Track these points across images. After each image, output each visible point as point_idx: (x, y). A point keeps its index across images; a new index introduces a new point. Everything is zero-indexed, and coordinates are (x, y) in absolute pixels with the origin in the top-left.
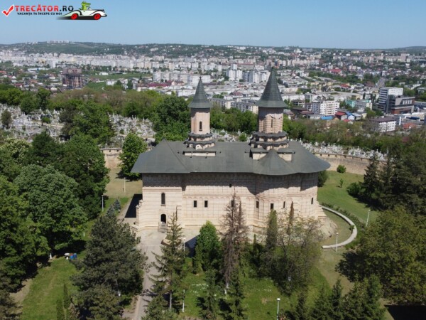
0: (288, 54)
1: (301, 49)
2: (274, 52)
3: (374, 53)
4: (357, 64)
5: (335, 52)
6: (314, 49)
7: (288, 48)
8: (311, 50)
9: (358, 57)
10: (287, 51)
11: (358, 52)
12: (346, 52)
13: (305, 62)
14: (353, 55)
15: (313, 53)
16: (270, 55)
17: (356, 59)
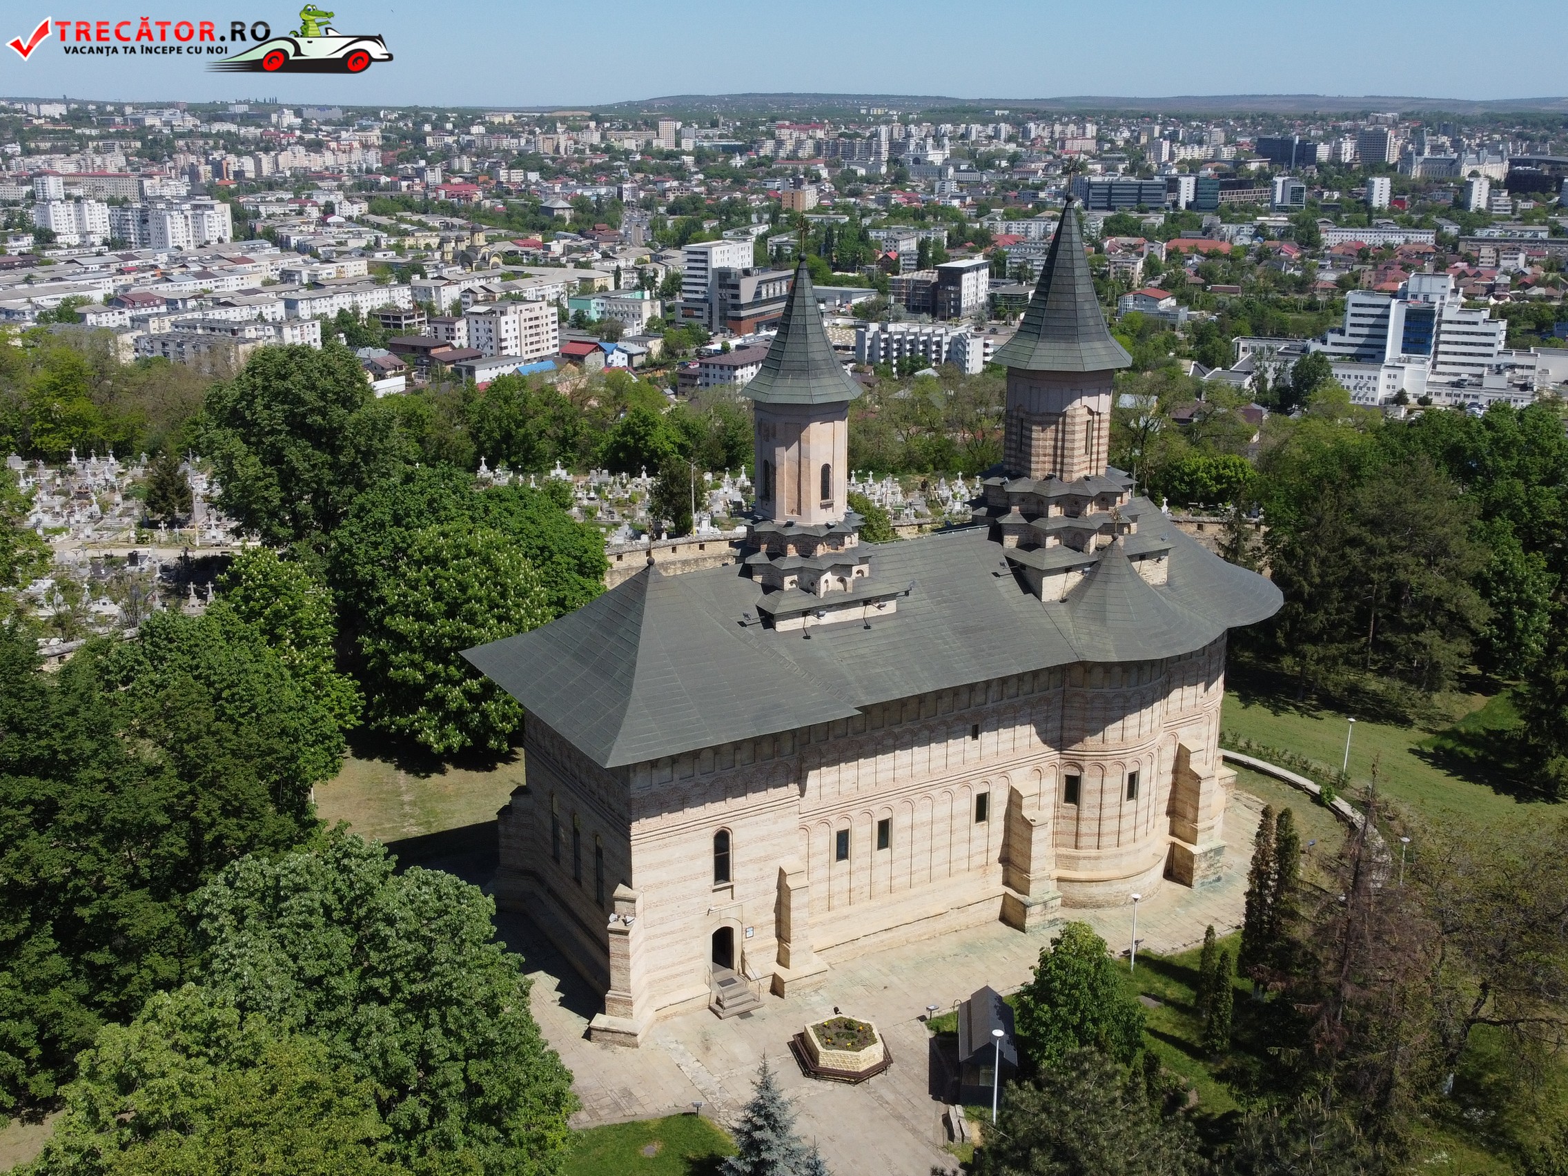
0: (252, 132)
1: (298, 112)
2: (190, 122)
3: (564, 120)
4: (523, 161)
5: (426, 120)
6: (346, 109)
7: (244, 108)
8: (337, 115)
9: (516, 136)
10: (245, 120)
11: (509, 118)
12: (466, 118)
13: (329, 159)
14: (492, 130)
15: (346, 124)
16: (181, 136)
17: (507, 142)
